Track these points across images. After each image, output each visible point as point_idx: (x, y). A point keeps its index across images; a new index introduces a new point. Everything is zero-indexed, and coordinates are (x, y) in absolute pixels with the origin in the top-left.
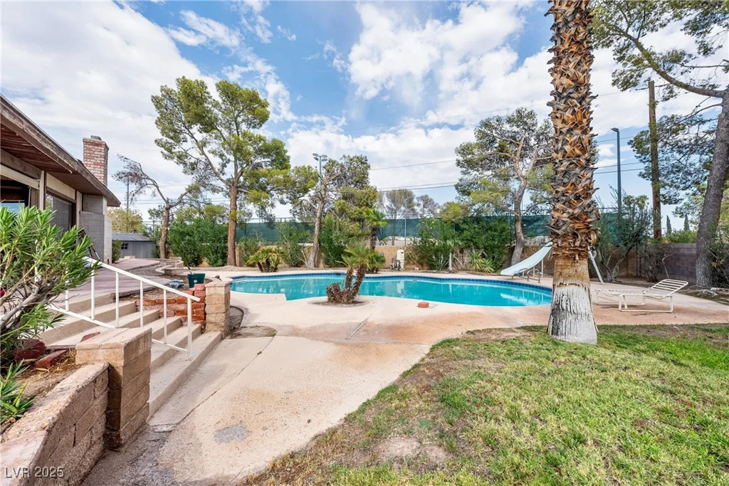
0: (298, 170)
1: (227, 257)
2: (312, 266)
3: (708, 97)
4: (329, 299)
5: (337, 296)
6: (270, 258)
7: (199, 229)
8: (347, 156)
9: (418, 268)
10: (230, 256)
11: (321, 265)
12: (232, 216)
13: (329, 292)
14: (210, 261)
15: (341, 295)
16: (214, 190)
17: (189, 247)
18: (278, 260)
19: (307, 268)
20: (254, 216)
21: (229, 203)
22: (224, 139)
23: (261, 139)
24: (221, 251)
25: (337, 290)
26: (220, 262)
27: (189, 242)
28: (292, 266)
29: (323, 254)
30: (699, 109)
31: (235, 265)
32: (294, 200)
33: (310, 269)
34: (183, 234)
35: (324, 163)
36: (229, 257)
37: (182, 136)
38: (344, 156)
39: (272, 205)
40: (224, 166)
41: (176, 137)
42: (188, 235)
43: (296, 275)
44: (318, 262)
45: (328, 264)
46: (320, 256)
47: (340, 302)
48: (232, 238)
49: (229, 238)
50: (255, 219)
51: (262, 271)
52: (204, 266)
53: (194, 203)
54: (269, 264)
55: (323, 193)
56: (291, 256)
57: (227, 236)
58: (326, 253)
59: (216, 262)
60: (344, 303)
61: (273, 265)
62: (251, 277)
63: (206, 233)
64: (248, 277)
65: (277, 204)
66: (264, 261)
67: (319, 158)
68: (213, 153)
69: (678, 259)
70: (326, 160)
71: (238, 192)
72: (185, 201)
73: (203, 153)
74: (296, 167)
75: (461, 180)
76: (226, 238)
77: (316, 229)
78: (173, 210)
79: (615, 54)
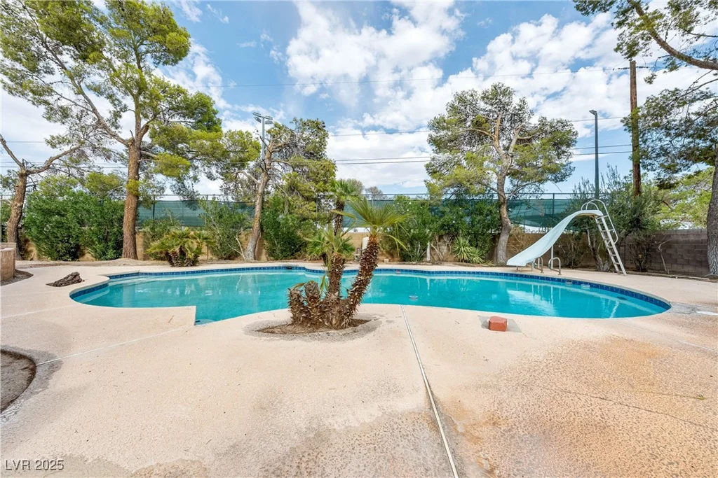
0: (231, 135)
1: (122, 246)
2: (251, 257)
3: (708, 70)
4: (295, 320)
5: (315, 313)
6: (186, 246)
7: (77, 207)
8: (298, 119)
9: (388, 260)
10: (127, 245)
11: (264, 257)
12: (130, 188)
13: (295, 302)
14: (96, 251)
15: (324, 309)
16: (107, 155)
17: (60, 233)
18: (199, 249)
19: (243, 261)
20: (168, 191)
21: (126, 170)
22: (114, 70)
23: (180, 91)
24: (113, 238)
25: (313, 298)
26: (110, 253)
27: (59, 225)
28: (222, 258)
29: (265, 243)
30: (696, 85)
31: (136, 257)
32: (226, 176)
33: (248, 262)
34: (48, 213)
35: (268, 127)
36: (125, 245)
37: (42, 64)
38: (295, 120)
39: (195, 179)
40: (117, 115)
41: (33, 63)
42: (59, 214)
43: (226, 270)
44: (260, 253)
45: (273, 255)
46: (262, 246)
47: (322, 325)
48: (130, 219)
49: (125, 220)
50: (170, 196)
51: (172, 265)
52: (88, 260)
53: (74, 171)
54: (184, 255)
55: (267, 162)
56: (221, 245)
57: (122, 217)
58: (271, 241)
59: (104, 253)
60: (331, 327)
61: (190, 255)
62: (150, 274)
63: (88, 211)
64: (146, 274)
65: (202, 177)
66: (177, 249)
67: (261, 119)
68: (95, 90)
69: (670, 247)
70: (271, 123)
71: (141, 156)
72: (57, 167)
73: (80, 92)
74: (230, 131)
75: (433, 159)
76: (121, 219)
77: (258, 208)
78: (31, 179)
79: (618, 17)
